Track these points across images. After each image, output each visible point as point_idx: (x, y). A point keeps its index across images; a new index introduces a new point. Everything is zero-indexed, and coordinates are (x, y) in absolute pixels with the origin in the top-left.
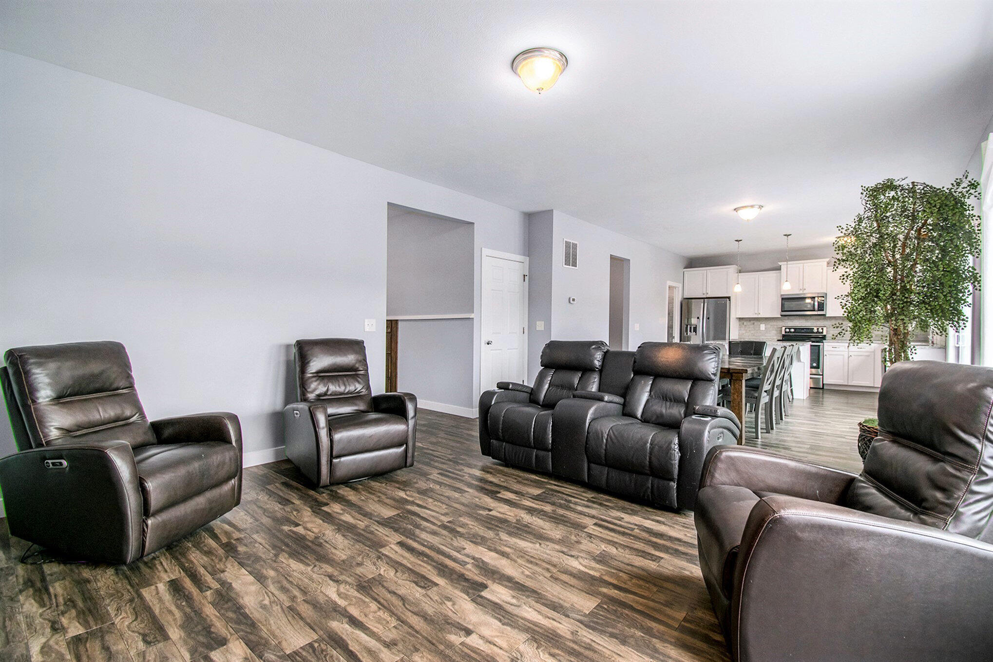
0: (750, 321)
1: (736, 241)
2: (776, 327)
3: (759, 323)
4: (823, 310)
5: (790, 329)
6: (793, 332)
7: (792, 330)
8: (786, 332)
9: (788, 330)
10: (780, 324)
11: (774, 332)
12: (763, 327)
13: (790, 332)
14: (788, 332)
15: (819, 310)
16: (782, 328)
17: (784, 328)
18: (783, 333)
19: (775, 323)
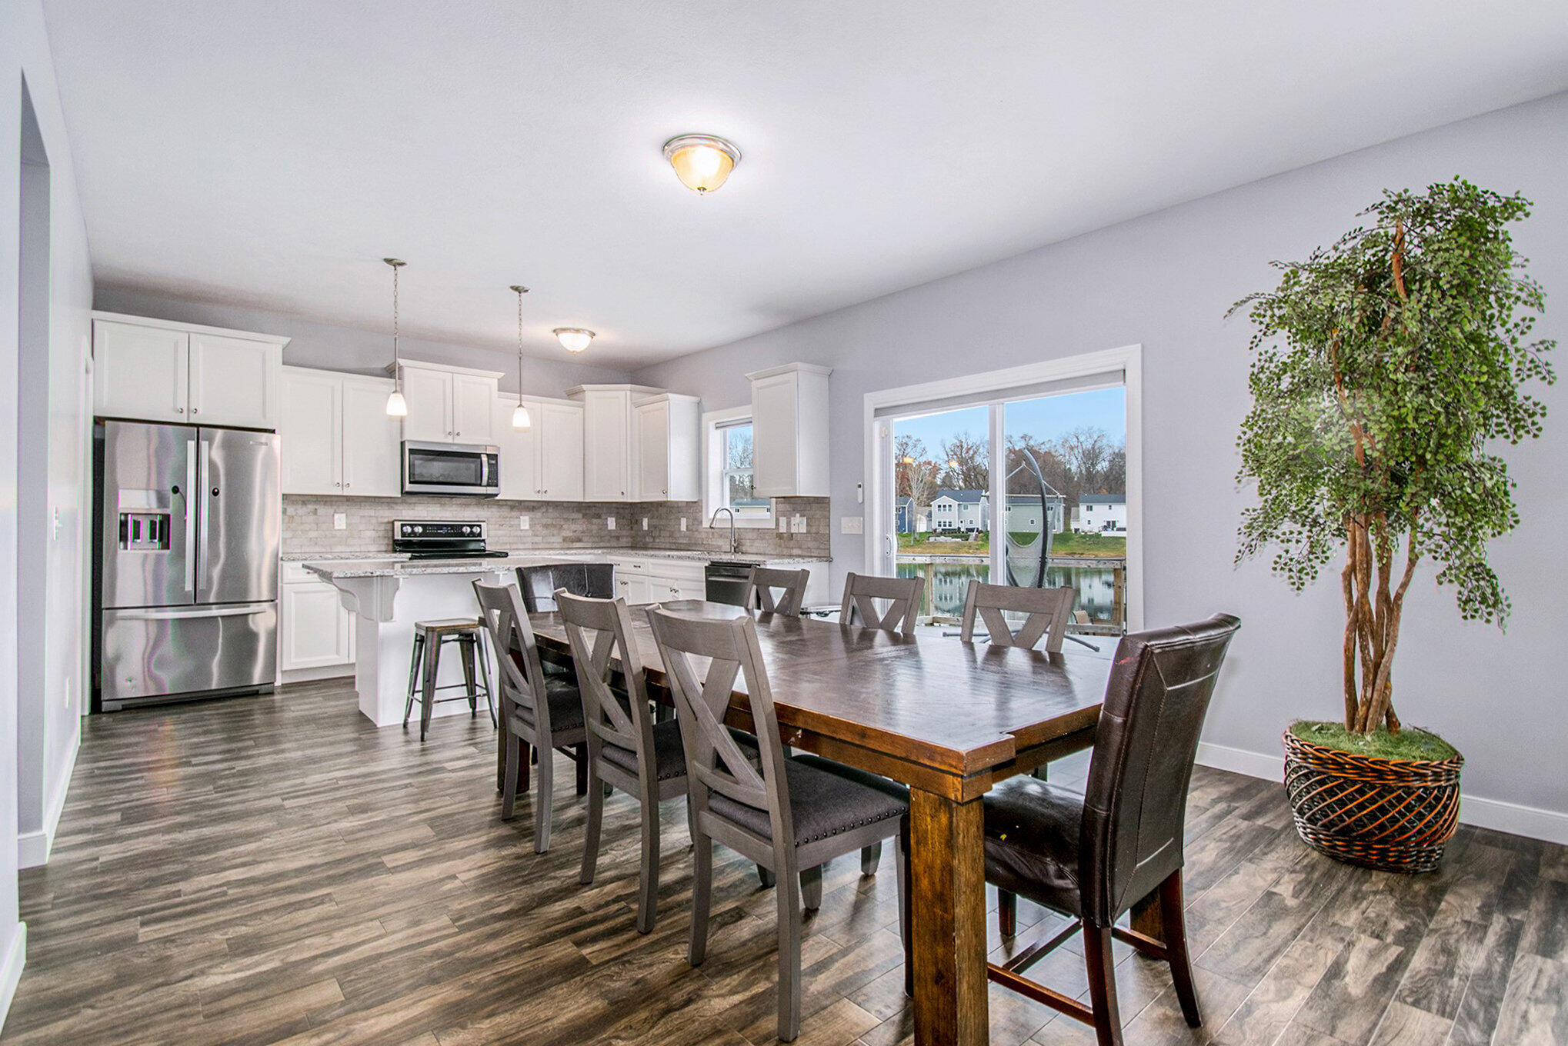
0: (304, 503)
1: (389, 261)
2: (374, 521)
3: (331, 511)
4: (497, 486)
5: (412, 526)
6: (421, 535)
7: (419, 530)
8: (404, 534)
9: (408, 529)
10: (386, 514)
11: (370, 534)
12: (340, 521)
13: (413, 534)
14: (409, 535)
15: (488, 485)
16: (393, 523)
17: (398, 525)
18: (398, 537)
19: (372, 513)
